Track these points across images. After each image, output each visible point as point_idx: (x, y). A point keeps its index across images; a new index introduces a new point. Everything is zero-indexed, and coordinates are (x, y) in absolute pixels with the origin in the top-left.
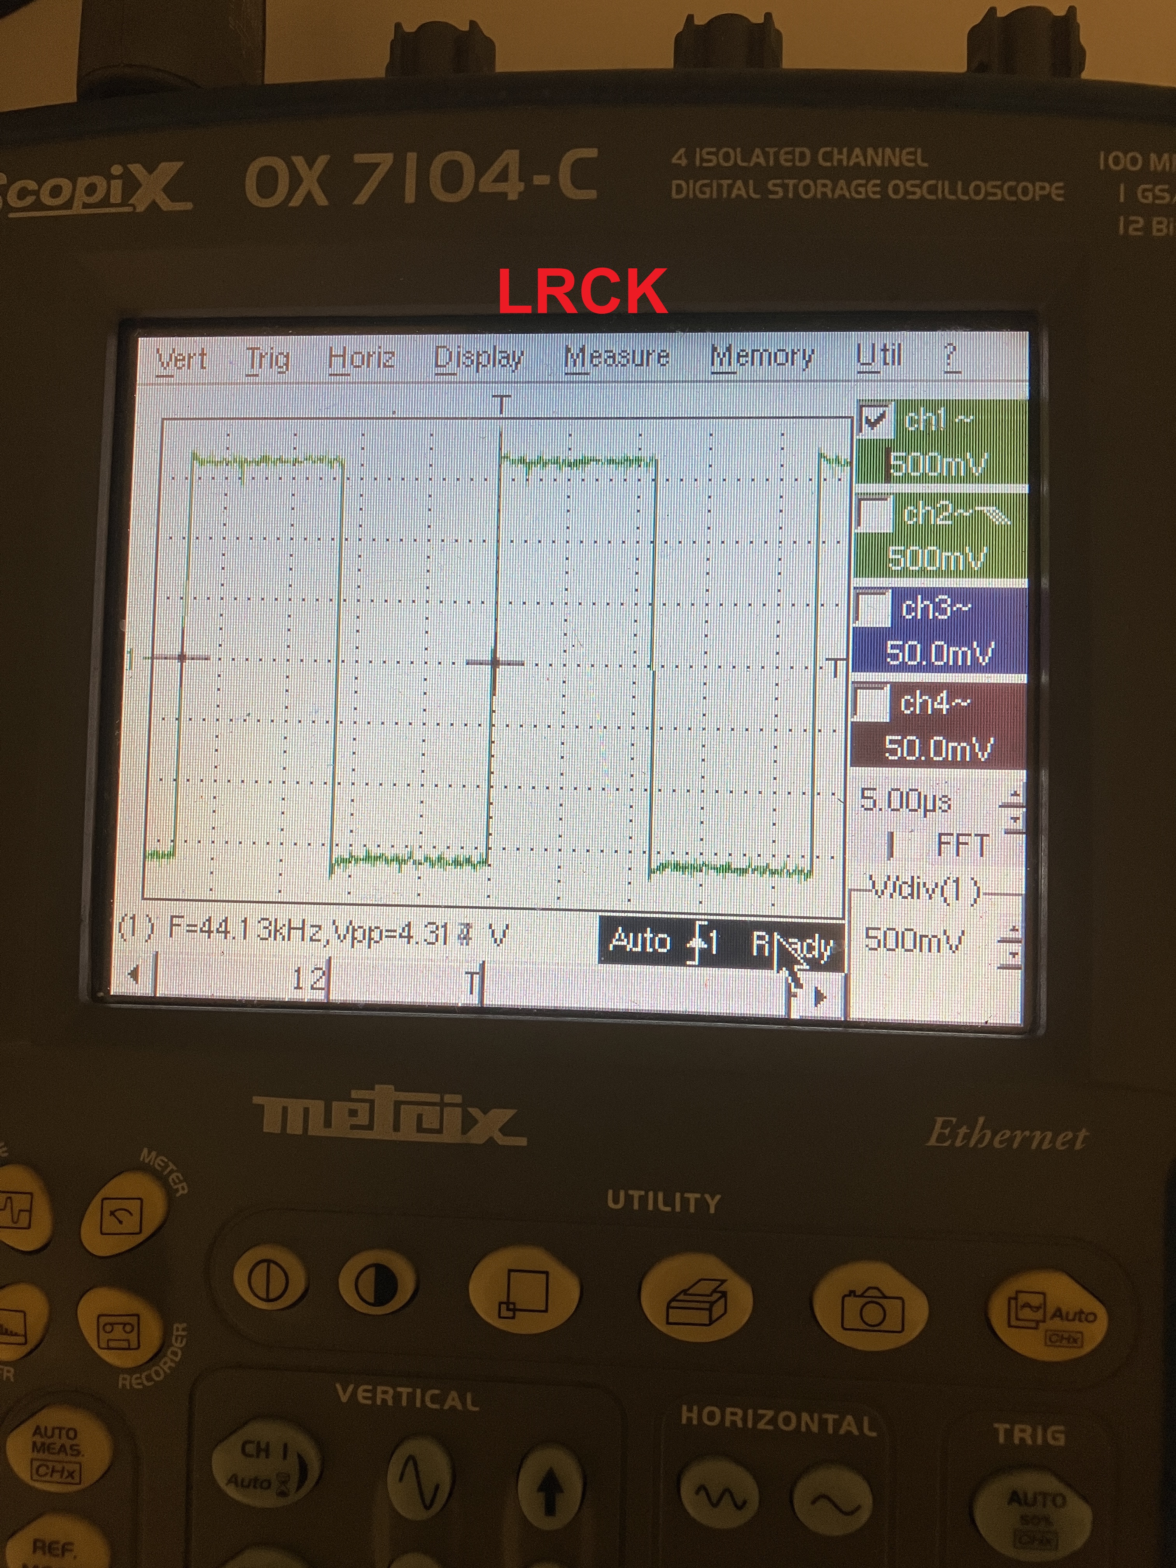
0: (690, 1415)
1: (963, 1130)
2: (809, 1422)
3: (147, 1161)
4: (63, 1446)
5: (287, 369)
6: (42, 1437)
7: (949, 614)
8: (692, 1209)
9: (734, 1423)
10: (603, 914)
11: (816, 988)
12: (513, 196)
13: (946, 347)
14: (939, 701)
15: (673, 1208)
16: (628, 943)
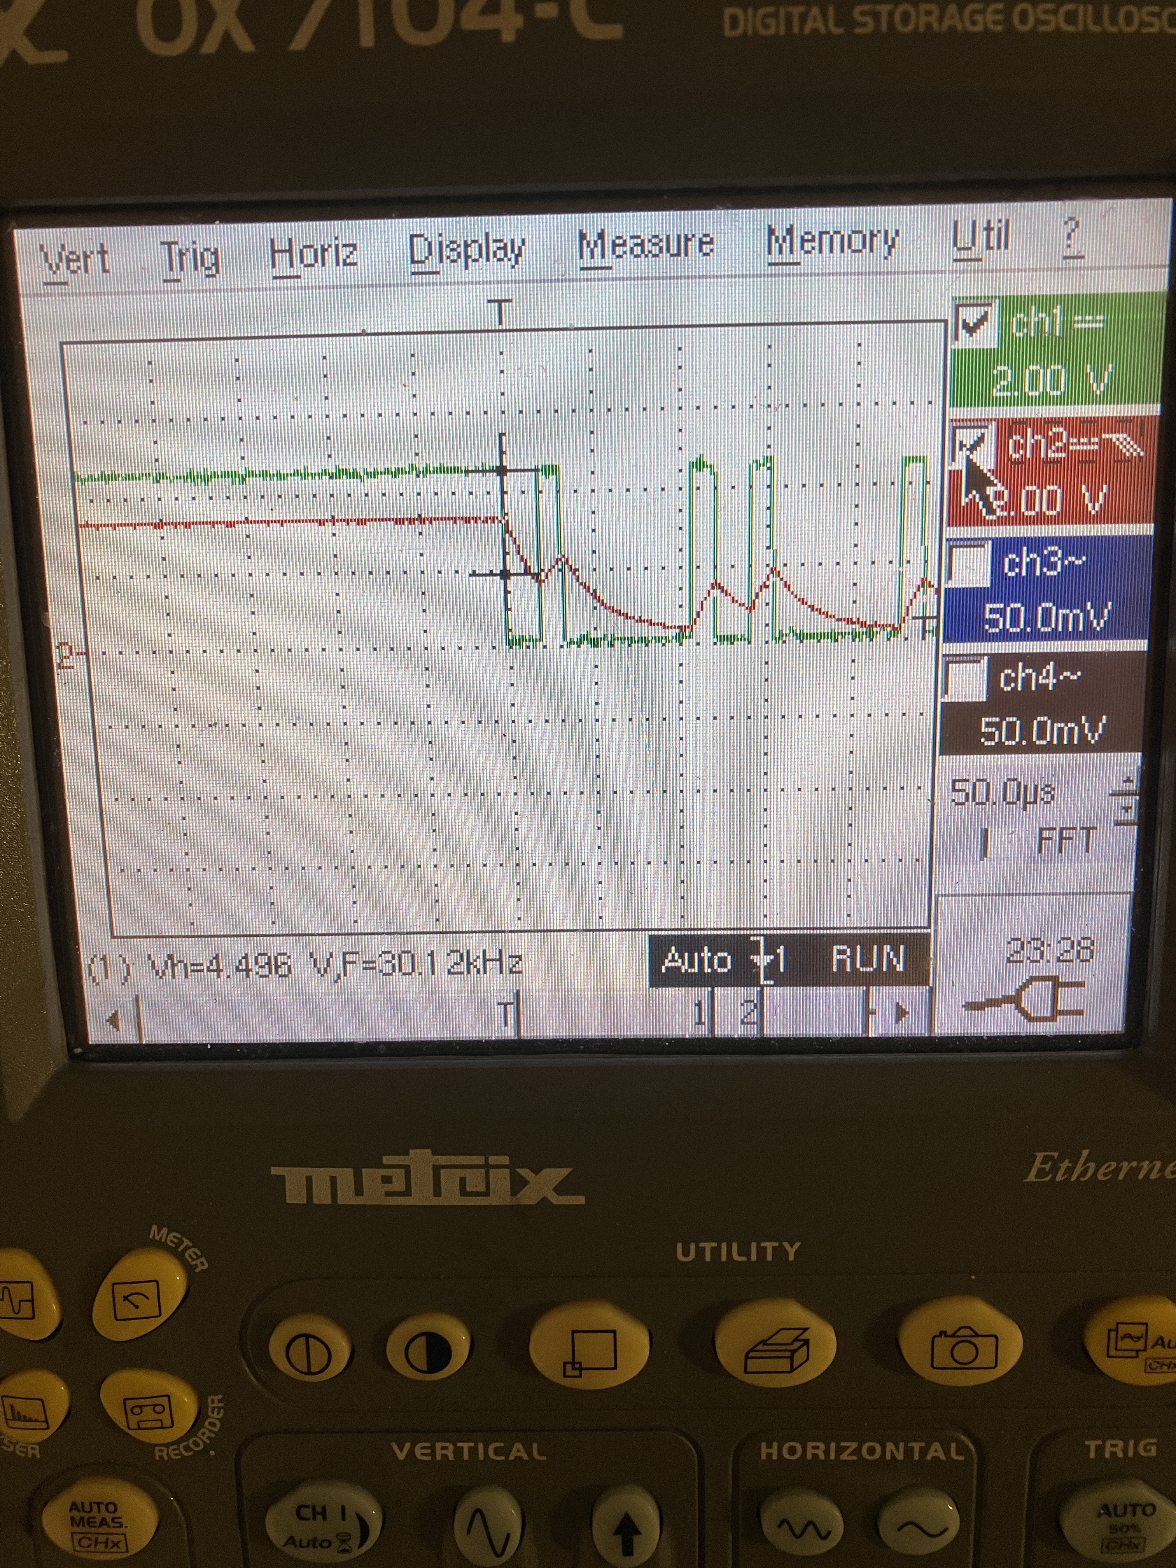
0: (769, 1451)
1: (1066, 1164)
2: (895, 1451)
3: (157, 1238)
4: (103, 1519)
5: (217, 271)
6: (79, 1511)
7: (1059, 569)
8: (769, 1258)
9: (815, 1456)
10: (653, 933)
11: (897, 1004)
12: (508, 37)
13: (1066, 223)
14: (1044, 674)
15: (749, 1256)
16: (683, 963)
